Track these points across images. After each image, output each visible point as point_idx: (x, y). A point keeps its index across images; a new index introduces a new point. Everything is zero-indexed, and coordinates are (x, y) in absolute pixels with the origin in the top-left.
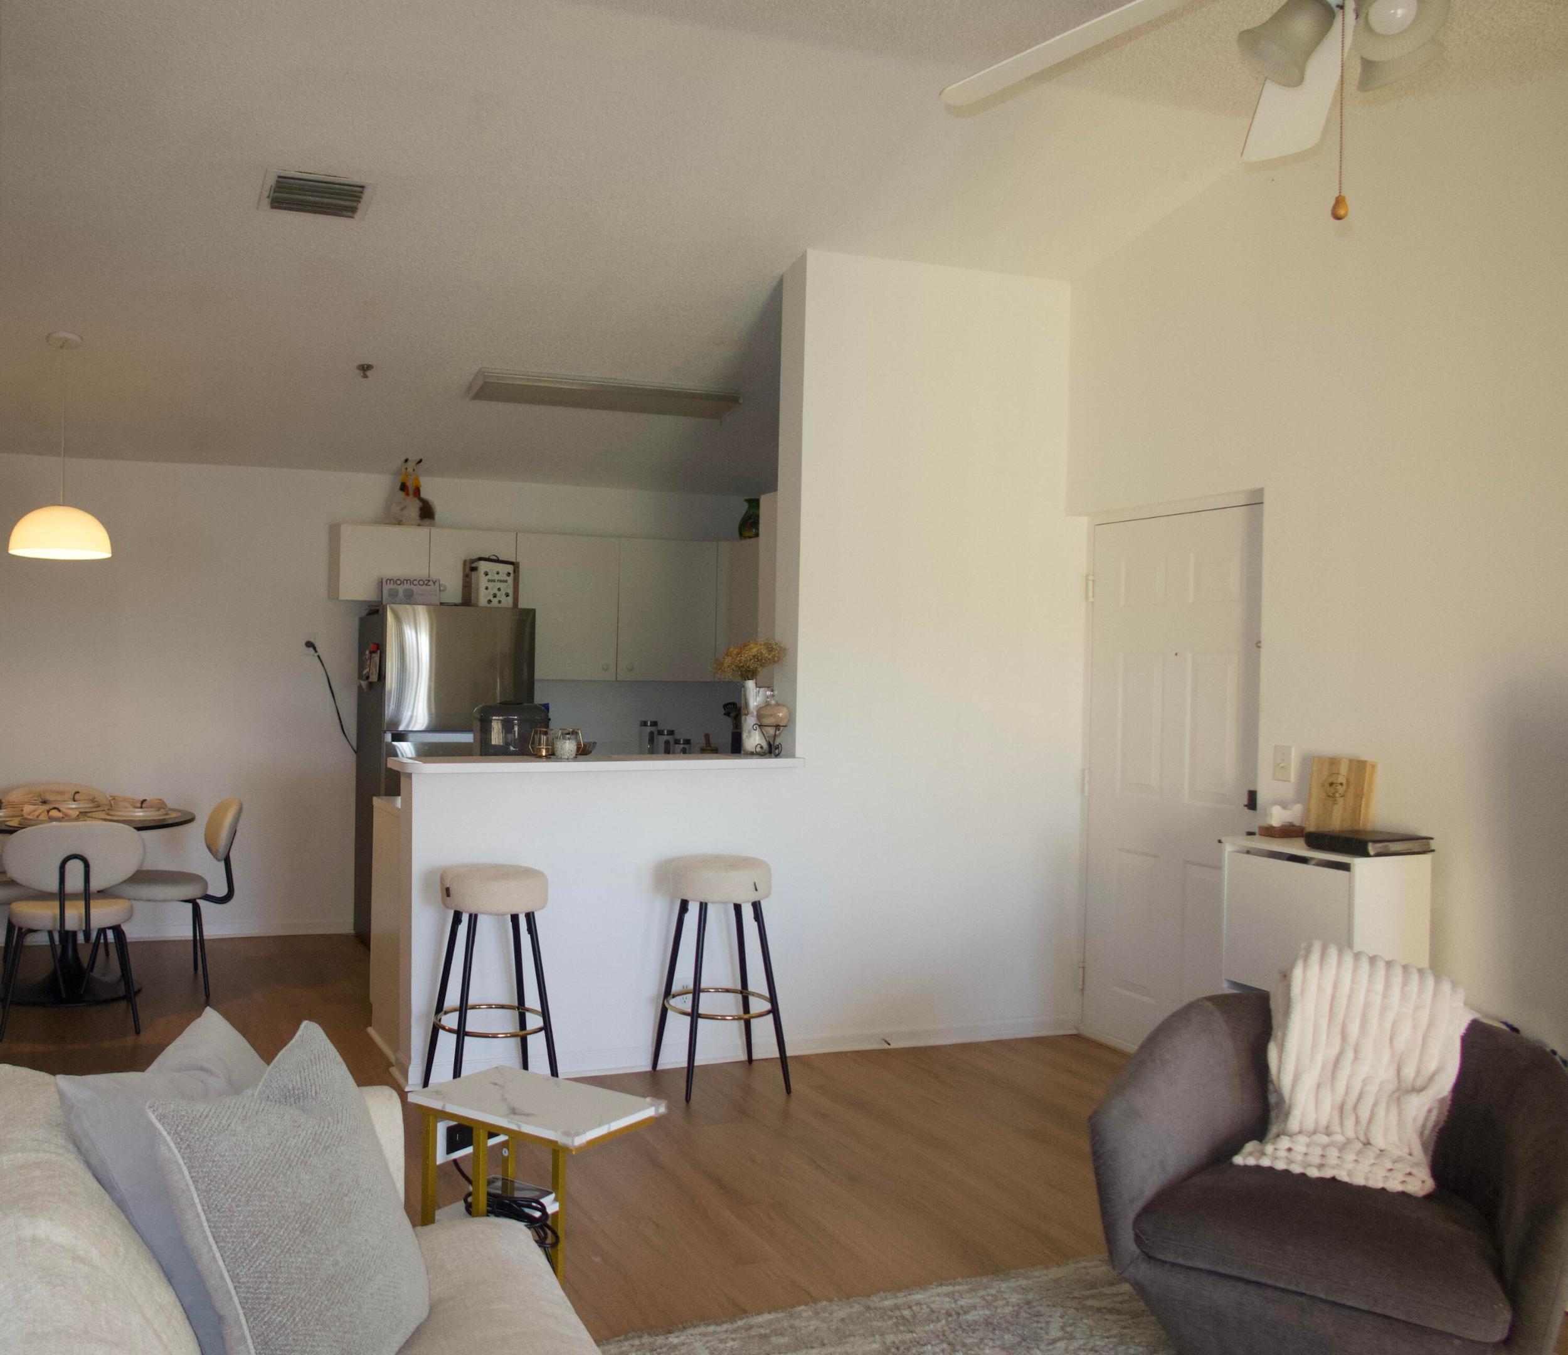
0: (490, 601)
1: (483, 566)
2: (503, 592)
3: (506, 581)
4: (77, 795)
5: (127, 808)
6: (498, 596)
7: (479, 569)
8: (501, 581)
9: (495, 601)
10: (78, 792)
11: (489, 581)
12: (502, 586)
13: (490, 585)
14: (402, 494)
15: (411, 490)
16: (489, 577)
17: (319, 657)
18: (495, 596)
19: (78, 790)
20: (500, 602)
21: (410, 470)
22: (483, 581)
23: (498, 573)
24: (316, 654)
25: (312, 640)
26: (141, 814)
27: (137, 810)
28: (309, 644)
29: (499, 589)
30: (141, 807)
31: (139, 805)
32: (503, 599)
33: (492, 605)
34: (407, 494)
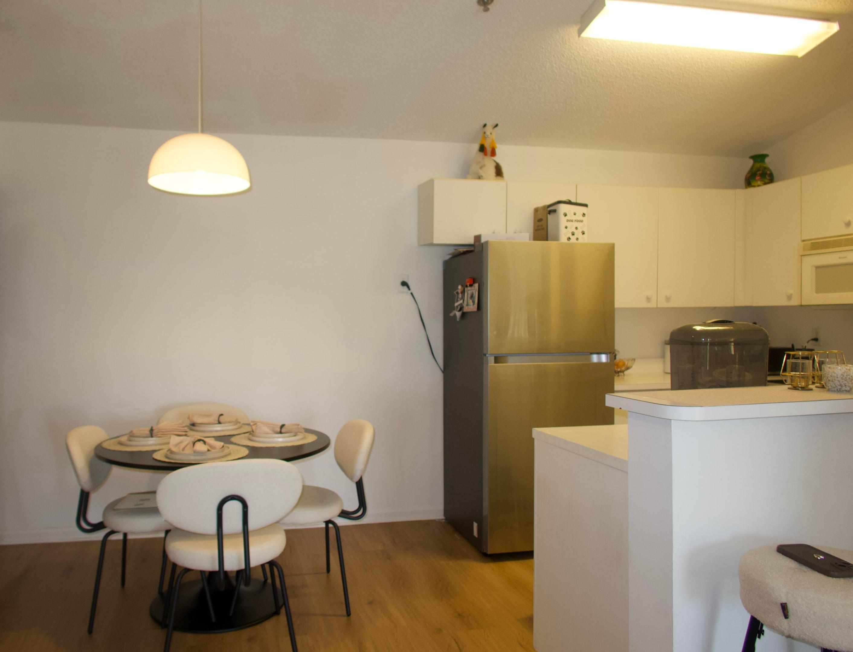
0: (569, 239)
1: (563, 208)
2: (580, 230)
3: (582, 221)
4: (221, 418)
5: (268, 433)
6: (575, 234)
7: (557, 211)
8: (578, 221)
9: (573, 239)
10: (222, 415)
11: (568, 221)
12: (579, 225)
13: (569, 224)
14: (481, 154)
15: (489, 150)
16: (568, 217)
17: (412, 294)
18: (573, 234)
19: (220, 413)
20: (577, 239)
21: (488, 133)
22: (563, 221)
23: (575, 214)
24: (409, 292)
25: (406, 280)
26: (280, 440)
27: (277, 435)
28: (404, 284)
29: (576, 228)
30: (281, 432)
31: (279, 430)
32: (580, 236)
33: (571, 241)
34: (486, 154)
